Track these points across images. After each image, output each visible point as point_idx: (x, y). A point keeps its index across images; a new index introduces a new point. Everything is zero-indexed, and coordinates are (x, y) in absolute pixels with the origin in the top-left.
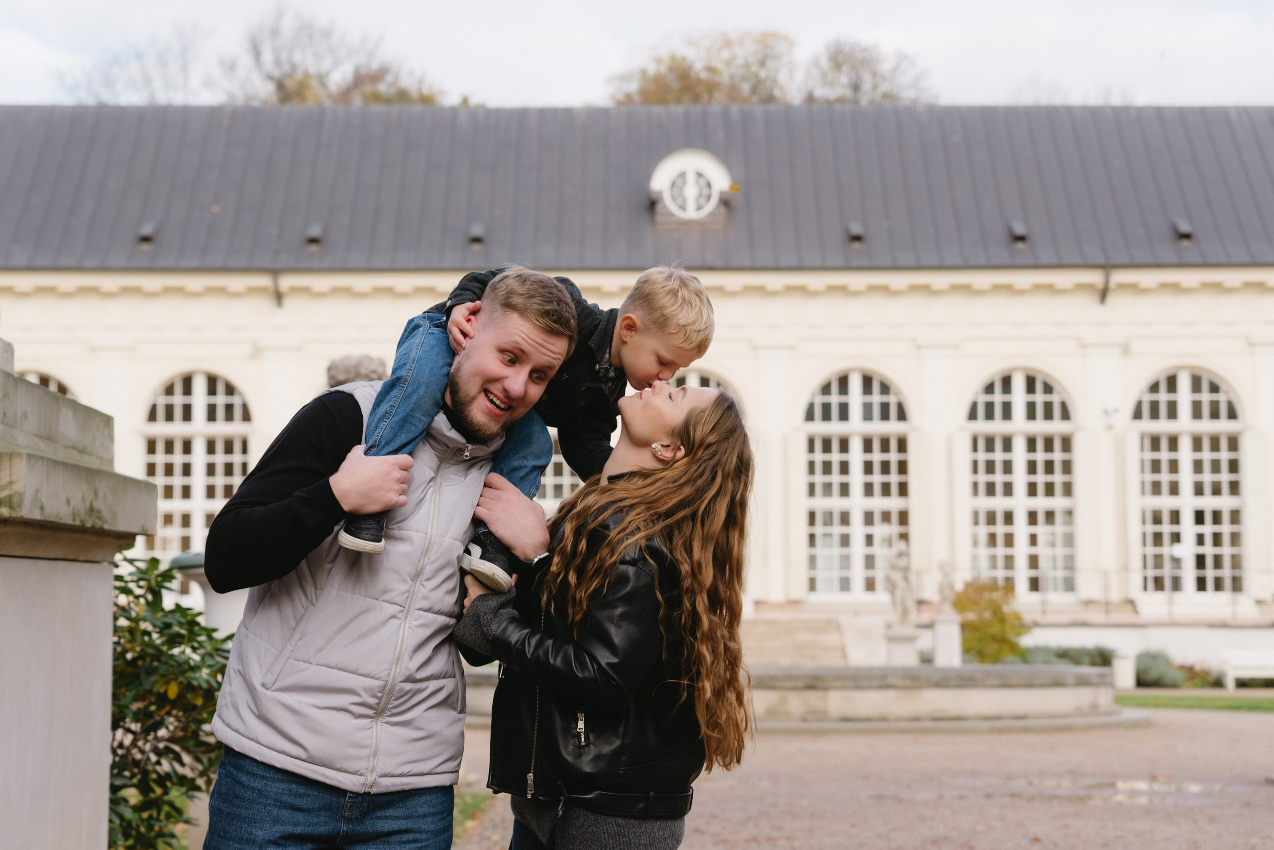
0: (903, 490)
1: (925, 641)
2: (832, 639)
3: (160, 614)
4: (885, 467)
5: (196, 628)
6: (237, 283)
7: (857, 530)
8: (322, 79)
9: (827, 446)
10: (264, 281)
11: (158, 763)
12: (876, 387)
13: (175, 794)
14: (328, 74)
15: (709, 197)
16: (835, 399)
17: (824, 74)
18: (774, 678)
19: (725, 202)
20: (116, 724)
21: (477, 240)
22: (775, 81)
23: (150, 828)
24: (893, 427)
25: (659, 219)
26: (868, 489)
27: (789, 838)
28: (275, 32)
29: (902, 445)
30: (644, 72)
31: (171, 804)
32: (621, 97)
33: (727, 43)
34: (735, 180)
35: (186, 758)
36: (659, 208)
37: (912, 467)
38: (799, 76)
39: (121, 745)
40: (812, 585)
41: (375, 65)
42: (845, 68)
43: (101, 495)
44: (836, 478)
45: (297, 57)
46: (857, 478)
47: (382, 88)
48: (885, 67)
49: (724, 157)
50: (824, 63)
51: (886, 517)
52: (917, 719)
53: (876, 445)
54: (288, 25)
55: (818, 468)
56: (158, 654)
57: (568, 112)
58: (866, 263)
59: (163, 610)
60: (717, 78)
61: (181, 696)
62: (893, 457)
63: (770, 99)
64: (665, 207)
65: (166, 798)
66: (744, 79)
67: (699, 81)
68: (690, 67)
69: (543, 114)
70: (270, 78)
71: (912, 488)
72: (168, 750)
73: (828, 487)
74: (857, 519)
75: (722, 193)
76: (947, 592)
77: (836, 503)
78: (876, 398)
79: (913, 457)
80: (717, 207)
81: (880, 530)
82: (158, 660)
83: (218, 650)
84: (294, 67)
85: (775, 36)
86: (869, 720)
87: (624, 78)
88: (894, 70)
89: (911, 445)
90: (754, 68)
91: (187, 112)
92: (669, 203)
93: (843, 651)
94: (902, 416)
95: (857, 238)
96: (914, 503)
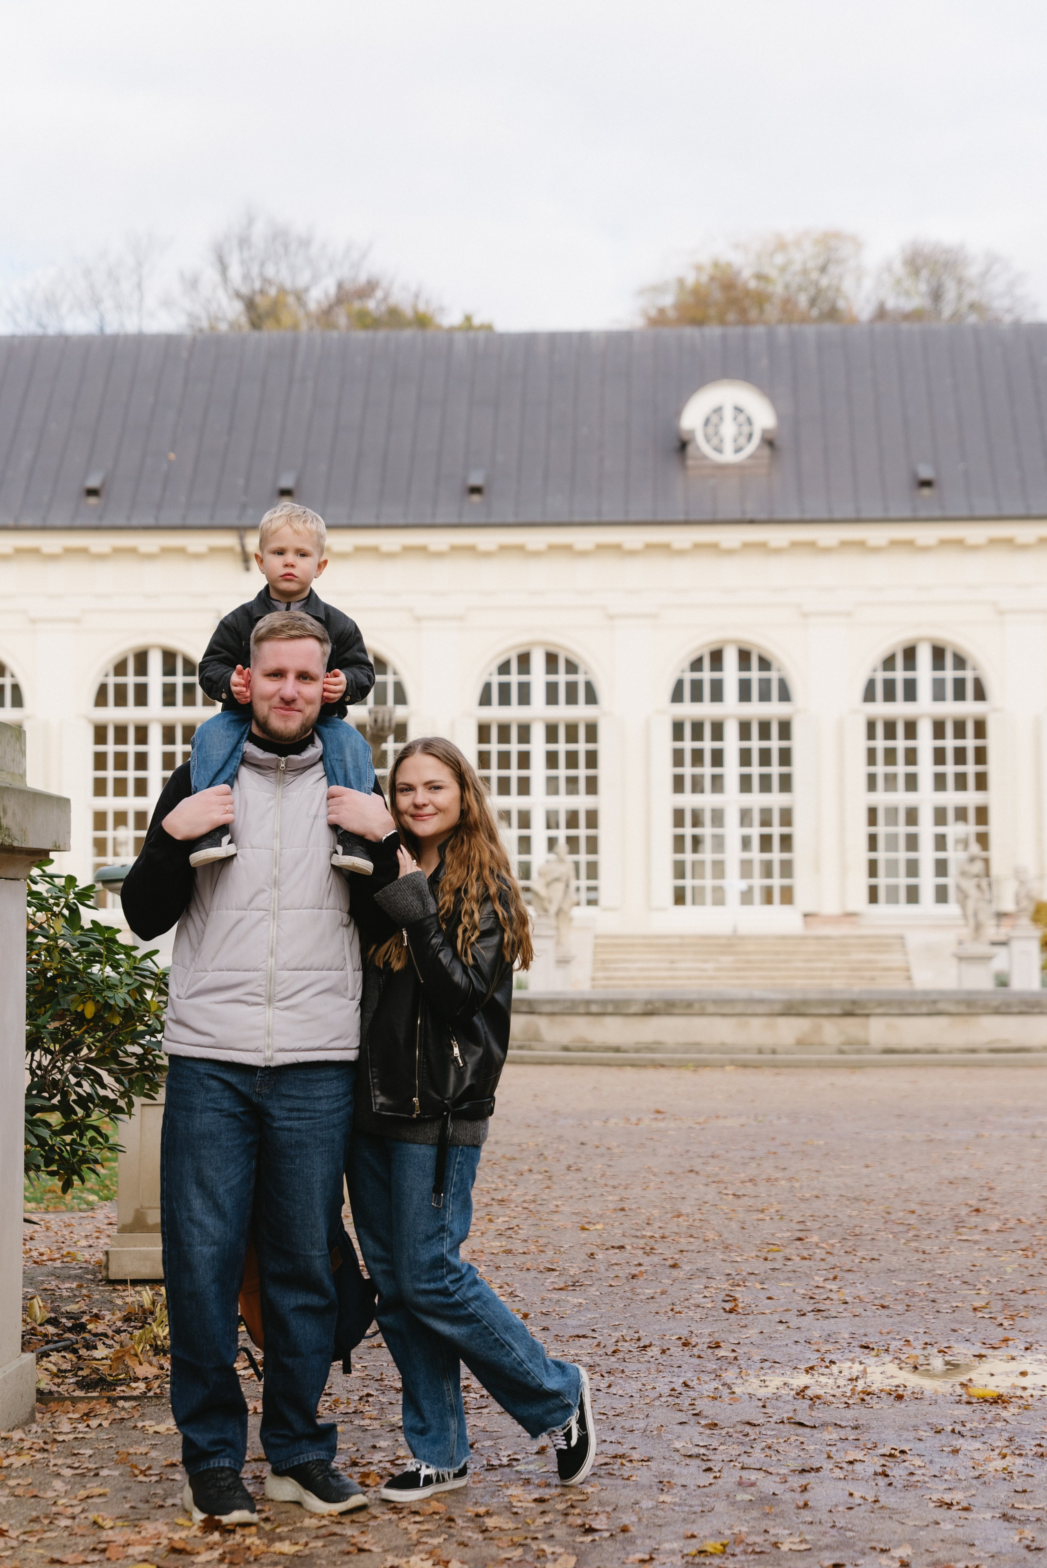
0: (982, 782)
1: (1001, 961)
2: (894, 959)
3: (78, 932)
4: (960, 756)
5: (115, 948)
6: (197, 542)
7: (926, 829)
8: (300, 296)
9: (890, 731)
10: (229, 540)
11: (79, 1084)
12: (949, 661)
13: (97, 1116)
14: (307, 290)
15: (750, 436)
16: (899, 675)
17: (898, 282)
18: (805, 1002)
19: (769, 442)
20: (33, 1043)
21: (476, 490)
22: (838, 290)
23: (74, 1152)
24: (969, 708)
25: (690, 462)
26: (940, 782)
27: (790, 1179)
28: (244, 242)
29: (980, 729)
30: (681, 282)
31: (97, 1129)
32: (653, 313)
33: (782, 246)
34: (780, 417)
35: (107, 1079)
36: (690, 449)
37: (992, 755)
38: (868, 284)
39: (39, 1066)
40: (873, 896)
41: (363, 278)
42: (925, 273)
43: (10, 812)
44: (901, 769)
45: (270, 271)
46: (926, 768)
47: (371, 305)
48: (972, 272)
49: (768, 390)
50: (899, 268)
51: (961, 814)
52: (973, 1051)
53: (949, 730)
54: (259, 232)
55: (880, 756)
56: (75, 974)
57: (584, 337)
58: (937, 513)
59: (82, 928)
60: (770, 289)
61: (97, 1016)
62: (970, 743)
63: (832, 314)
64: (698, 448)
65: (89, 1121)
66: (800, 288)
67: (747, 293)
68: (738, 273)
69: (555, 340)
70: (238, 295)
71: (993, 780)
72: (89, 1072)
73: (891, 779)
74: (926, 817)
75: (765, 432)
76: (1025, 903)
77: (901, 798)
78: (949, 674)
79: (993, 743)
80: (759, 448)
81: (954, 830)
82: (77, 979)
83: (135, 968)
84: (266, 281)
85: (837, 236)
86: (916, 1051)
87: (657, 289)
88: (984, 274)
89: (992, 729)
90: (814, 275)
91: (140, 341)
92: (702, 444)
93: (906, 971)
94: (980, 695)
95: (926, 484)
96: (993, 798)
